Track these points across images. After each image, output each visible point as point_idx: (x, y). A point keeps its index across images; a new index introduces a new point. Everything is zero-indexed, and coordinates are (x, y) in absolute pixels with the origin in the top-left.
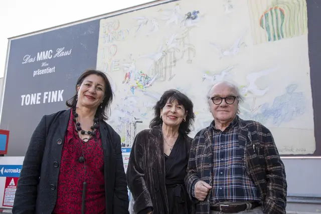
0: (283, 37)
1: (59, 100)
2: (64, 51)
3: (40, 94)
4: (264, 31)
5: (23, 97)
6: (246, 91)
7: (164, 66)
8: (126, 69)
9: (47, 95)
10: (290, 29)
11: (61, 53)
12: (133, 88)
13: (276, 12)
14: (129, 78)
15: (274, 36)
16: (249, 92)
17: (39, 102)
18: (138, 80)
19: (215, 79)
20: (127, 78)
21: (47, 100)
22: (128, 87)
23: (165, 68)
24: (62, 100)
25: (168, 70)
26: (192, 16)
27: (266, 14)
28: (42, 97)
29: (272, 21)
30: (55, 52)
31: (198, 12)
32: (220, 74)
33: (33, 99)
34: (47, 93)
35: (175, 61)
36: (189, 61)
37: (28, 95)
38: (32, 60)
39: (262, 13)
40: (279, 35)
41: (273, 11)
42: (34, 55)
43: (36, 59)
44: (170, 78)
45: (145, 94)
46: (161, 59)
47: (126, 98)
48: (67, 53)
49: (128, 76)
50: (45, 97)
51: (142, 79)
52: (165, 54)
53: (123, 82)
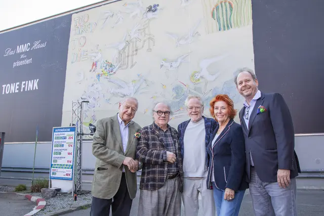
0: (231, 27)
1: (34, 89)
2: (40, 43)
3: (18, 83)
4: (215, 22)
5: (4, 86)
6: (199, 77)
7: (127, 55)
8: (93, 58)
9: (25, 84)
10: (237, 20)
11: (37, 45)
12: (99, 75)
13: (225, 5)
14: (96, 67)
15: (224, 26)
16: (202, 77)
17: (18, 91)
18: (104, 68)
19: (171, 66)
20: (94, 67)
21: (24, 88)
22: (95, 75)
23: (128, 56)
24: (37, 88)
25: (130, 58)
26: (153, 9)
27: (217, 8)
28: (20, 86)
29: (223, 13)
30: (32, 45)
31: (158, 5)
32: (176, 61)
33: (13, 88)
34: (24, 82)
35: (136, 50)
36: (150, 50)
37: (9, 85)
38: (12, 53)
39: (213, 6)
40: (228, 26)
41: (223, 4)
42: (14, 48)
43: (16, 51)
44: (132, 66)
45: (110, 81)
46: (124, 49)
47: (93, 85)
48: (43, 46)
49: (95, 64)
50: (23, 86)
51: (107, 68)
52: (128, 43)
53: (91, 71)
